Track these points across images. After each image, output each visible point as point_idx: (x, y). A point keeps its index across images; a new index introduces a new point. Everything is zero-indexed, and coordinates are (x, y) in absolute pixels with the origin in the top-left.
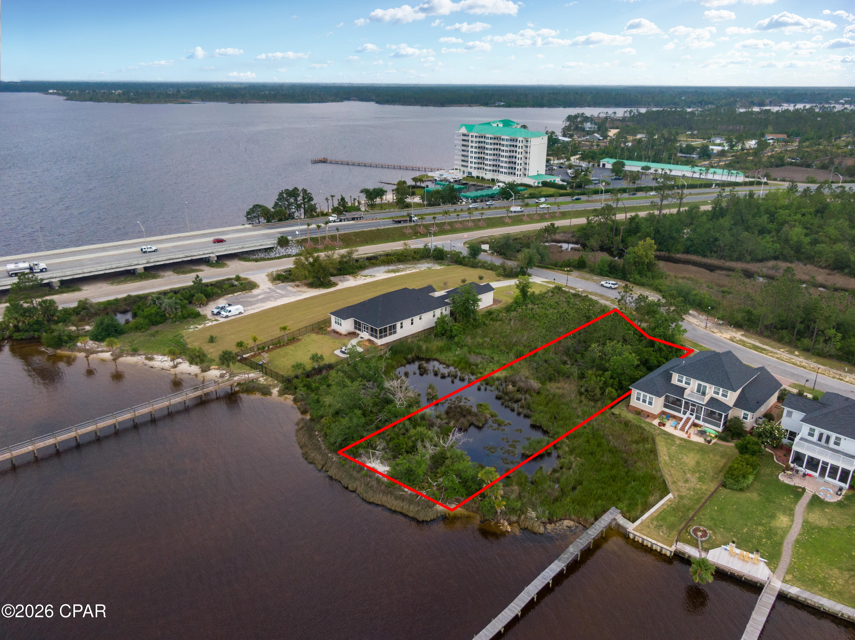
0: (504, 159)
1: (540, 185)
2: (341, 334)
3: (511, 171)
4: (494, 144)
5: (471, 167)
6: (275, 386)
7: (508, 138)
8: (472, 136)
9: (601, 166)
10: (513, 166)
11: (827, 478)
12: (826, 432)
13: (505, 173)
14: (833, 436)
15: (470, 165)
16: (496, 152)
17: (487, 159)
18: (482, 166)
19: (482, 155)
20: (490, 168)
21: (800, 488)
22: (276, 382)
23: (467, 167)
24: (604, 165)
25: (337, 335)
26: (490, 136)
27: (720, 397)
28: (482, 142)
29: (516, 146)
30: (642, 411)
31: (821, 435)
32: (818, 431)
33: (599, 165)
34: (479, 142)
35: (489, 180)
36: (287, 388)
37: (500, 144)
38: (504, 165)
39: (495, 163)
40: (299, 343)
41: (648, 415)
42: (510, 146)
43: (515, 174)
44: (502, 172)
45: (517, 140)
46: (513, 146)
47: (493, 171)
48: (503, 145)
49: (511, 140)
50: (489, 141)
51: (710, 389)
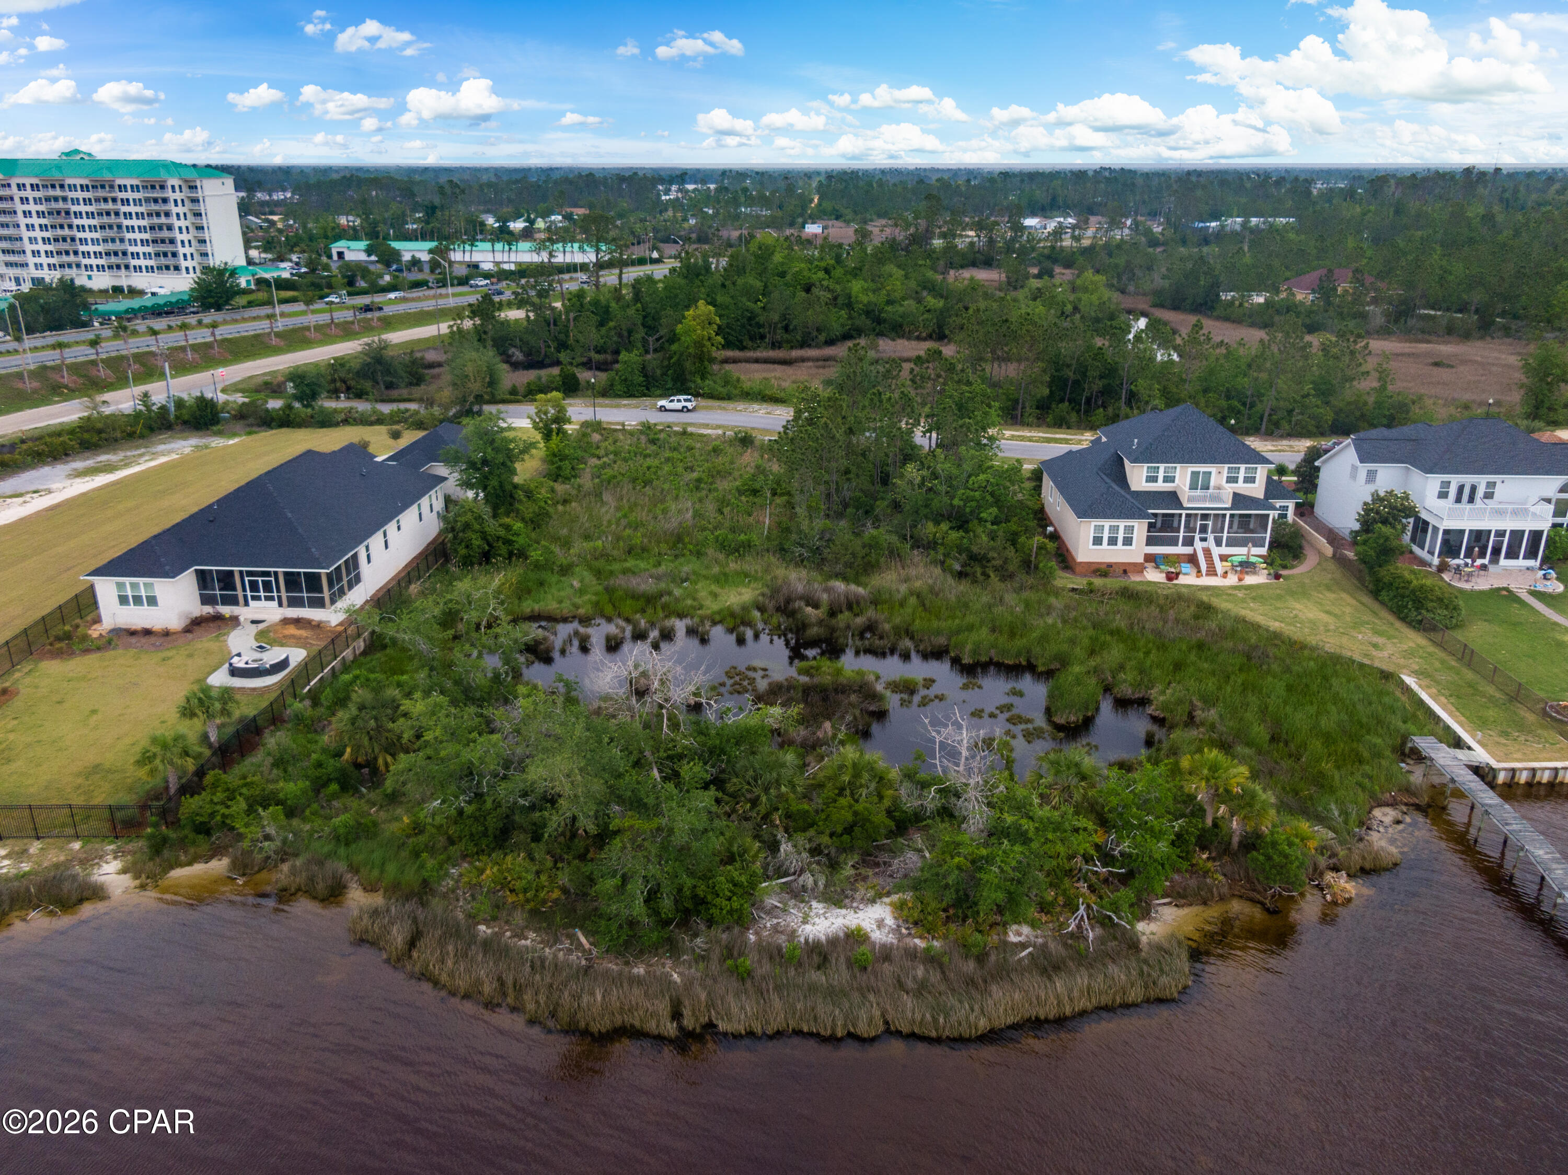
0: (138, 236)
1: (253, 287)
3: (163, 261)
4: (97, 200)
5: (38, 266)
7: (135, 182)
8: (21, 187)
10: (169, 248)
11: (1503, 562)
12: (1468, 479)
13: (150, 269)
14: (1482, 481)
15: (31, 260)
16: (105, 220)
17: (83, 241)
18: (72, 258)
19: (66, 232)
20: (101, 262)
23: (24, 265)
24: (341, 255)
26: (78, 182)
27: (1241, 487)
28: (56, 199)
29: (165, 200)
30: (1110, 565)
31: (1461, 489)
32: (1455, 480)
34: (48, 199)
35: (106, 291)
37: (114, 200)
38: (140, 249)
39: (111, 247)
41: (1126, 569)
42: (147, 200)
43: (177, 268)
44: (137, 269)
45: (162, 187)
46: (156, 201)
47: (111, 267)
48: (126, 202)
49: (145, 187)
50: (80, 195)
51: (1218, 473)
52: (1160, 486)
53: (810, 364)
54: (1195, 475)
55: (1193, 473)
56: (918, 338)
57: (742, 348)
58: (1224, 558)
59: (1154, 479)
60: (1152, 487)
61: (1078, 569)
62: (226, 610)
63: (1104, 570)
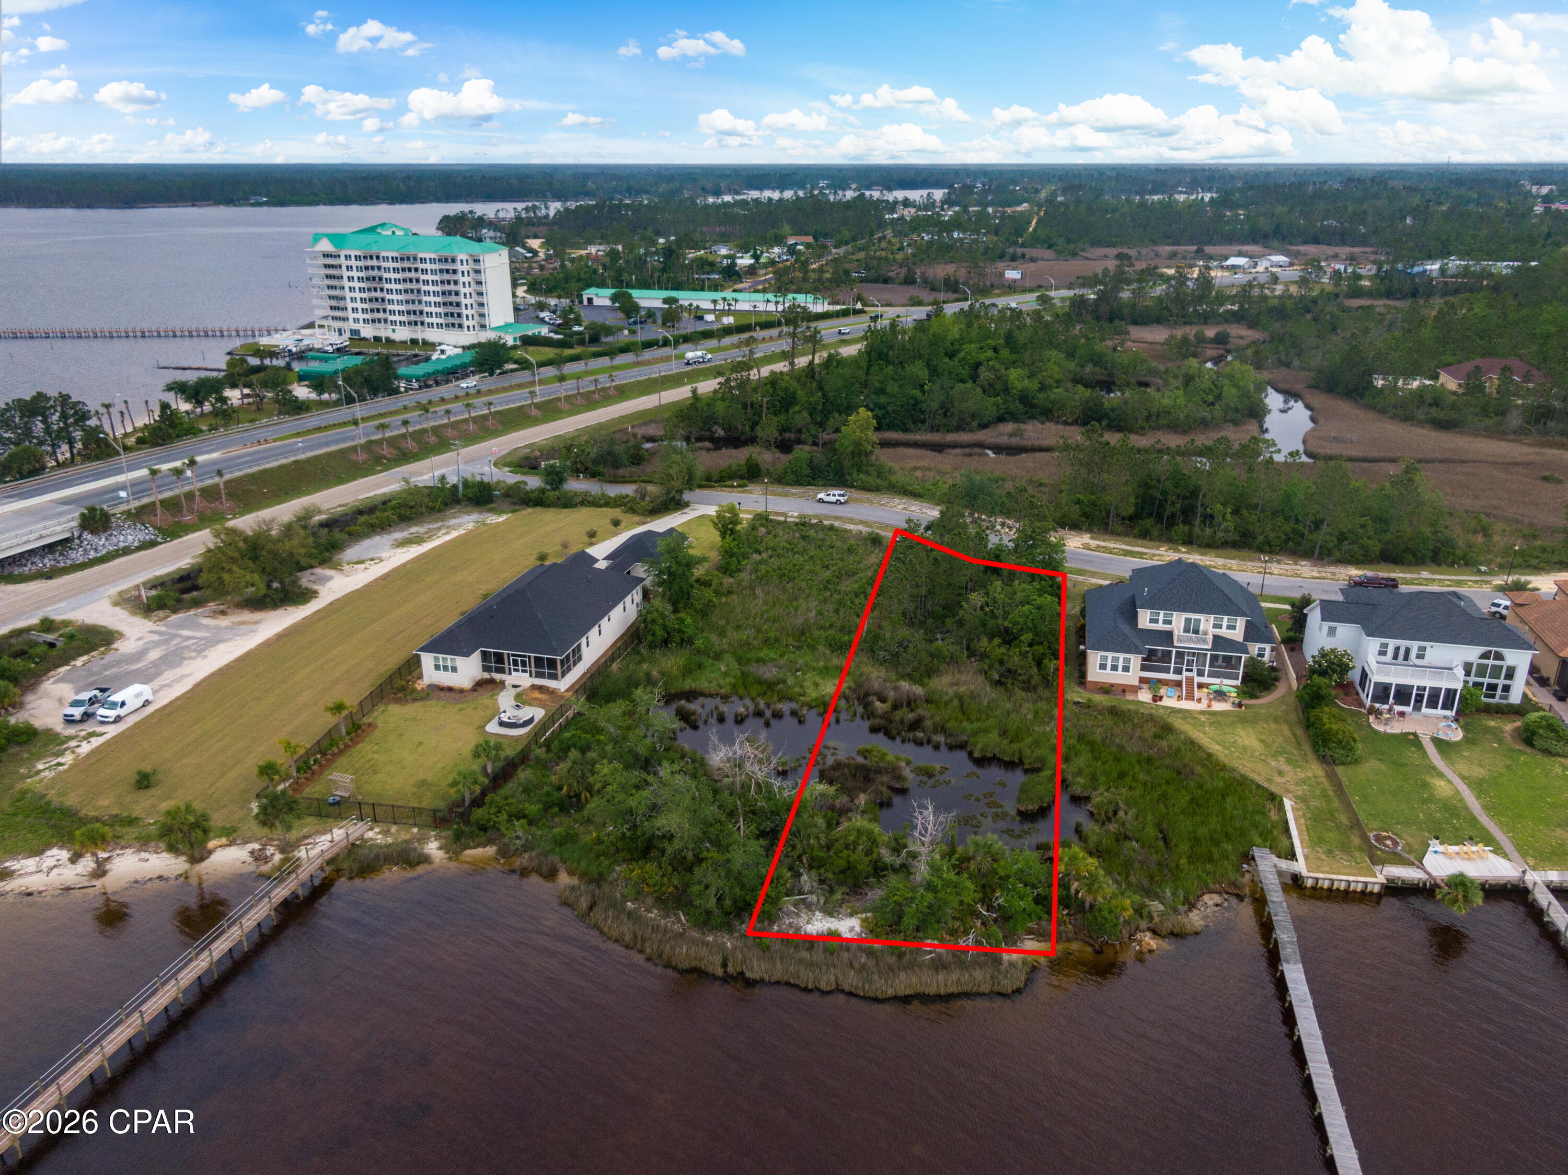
0: (432, 299)
1: (518, 343)
2: (462, 691)
3: (450, 320)
4: (403, 270)
5: (356, 320)
6: (423, 840)
7: (433, 256)
8: (348, 257)
9: (585, 303)
10: (455, 310)
11: (1424, 710)
12: (1403, 643)
13: (440, 326)
14: (1415, 645)
15: (351, 316)
16: (408, 286)
17: (391, 302)
18: (381, 315)
19: (379, 294)
20: (403, 318)
21: (1409, 734)
22: (415, 830)
23: (345, 319)
24: (590, 300)
25: (452, 694)
26: (390, 254)
27: (1224, 632)
28: (373, 268)
29: (455, 272)
30: (1112, 685)
31: (1397, 649)
32: (1392, 643)
33: (581, 302)
34: (367, 268)
35: (405, 342)
36: (458, 836)
37: (416, 270)
38: (433, 310)
39: (411, 307)
40: (377, 734)
41: (1124, 689)
42: (441, 271)
43: (460, 326)
44: (431, 325)
45: (453, 261)
46: (448, 271)
47: (410, 323)
48: (424, 271)
49: (440, 260)
50: (391, 265)
51: (1206, 622)
52: (1160, 626)
53: (958, 451)
54: (1188, 621)
55: (1186, 619)
56: (1065, 423)
57: (906, 430)
58: (1200, 686)
59: (1156, 621)
60: (1153, 626)
61: (1088, 686)
62: (498, 677)
63: (1106, 689)
